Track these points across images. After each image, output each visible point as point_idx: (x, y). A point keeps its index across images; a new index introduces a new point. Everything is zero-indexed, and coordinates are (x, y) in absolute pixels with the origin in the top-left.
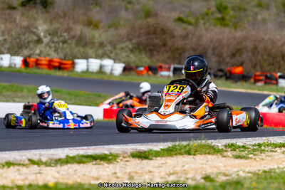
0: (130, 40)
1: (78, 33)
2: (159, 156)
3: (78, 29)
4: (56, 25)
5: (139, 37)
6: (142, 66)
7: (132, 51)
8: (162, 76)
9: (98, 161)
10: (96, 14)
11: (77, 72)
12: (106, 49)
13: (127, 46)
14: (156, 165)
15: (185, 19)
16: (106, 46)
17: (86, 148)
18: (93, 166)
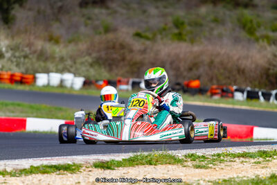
0: (90, 54)
1: (39, 48)
2: (121, 166)
3: (39, 45)
4: (18, 40)
5: (99, 51)
6: (101, 80)
7: (91, 65)
8: (121, 90)
9: (62, 171)
10: (57, 29)
11: (38, 87)
12: (67, 63)
13: (86, 61)
14: (118, 175)
15: (143, 34)
16: (66, 60)
17: (50, 158)
18: (57, 176)
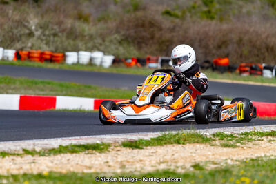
0: (118, 32)
1: (69, 26)
2: (149, 145)
3: (69, 23)
4: (47, 18)
5: (128, 30)
6: (130, 58)
7: (120, 43)
8: (150, 68)
9: (90, 150)
10: (86, 8)
11: (68, 65)
12: (96, 41)
13: (115, 38)
14: (147, 154)
15: (172, 12)
16: (95, 38)
17: (78, 137)
18: (86, 156)
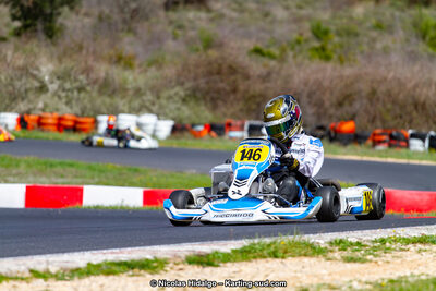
0: (182, 84)
1: (102, 75)
2: (229, 261)
3: (102, 70)
4: (68, 64)
5: (195, 79)
6: (199, 124)
7: (184, 101)
8: (231, 138)
9: (136, 271)
10: (128, 45)
12: (145, 98)
13: (176, 94)
14: (225, 274)
15: (265, 50)
16: (144, 94)
17: (117, 250)
18: (129, 279)
